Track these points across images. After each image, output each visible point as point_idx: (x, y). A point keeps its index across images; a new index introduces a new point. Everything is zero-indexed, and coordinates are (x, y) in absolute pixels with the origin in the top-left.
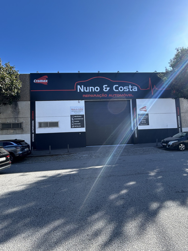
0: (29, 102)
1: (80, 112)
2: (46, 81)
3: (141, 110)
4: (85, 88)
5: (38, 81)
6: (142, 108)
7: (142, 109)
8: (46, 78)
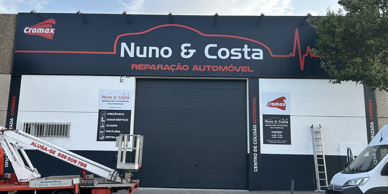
0: (9, 76)
1: (122, 103)
2: (50, 30)
3: (271, 106)
4: (138, 48)
5: (34, 31)
6: (275, 101)
7: (273, 104)
8: (52, 25)
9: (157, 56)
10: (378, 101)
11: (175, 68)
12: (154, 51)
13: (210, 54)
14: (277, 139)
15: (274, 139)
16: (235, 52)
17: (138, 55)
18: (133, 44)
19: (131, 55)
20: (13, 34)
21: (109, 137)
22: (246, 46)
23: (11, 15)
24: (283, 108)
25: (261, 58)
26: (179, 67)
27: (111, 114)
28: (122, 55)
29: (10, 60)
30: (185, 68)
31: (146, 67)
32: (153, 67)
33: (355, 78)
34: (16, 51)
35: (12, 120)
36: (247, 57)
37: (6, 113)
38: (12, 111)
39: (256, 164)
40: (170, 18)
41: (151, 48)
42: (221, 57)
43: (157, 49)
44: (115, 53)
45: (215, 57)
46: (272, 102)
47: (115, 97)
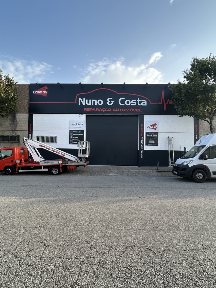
0: (28, 115)
1: (80, 127)
2: (45, 92)
3: (150, 128)
4: (87, 100)
5: (38, 92)
6: (151, 126)
7: (151, 127)
8: (46, 89)
9: (96, 104)
10: (200, 125)
11: (105, 110)
12: (94, 102)
13: (121, 103)
14: (152, 143)
15: (151, 143)
16: (133, 102)
17: (87, 104)
18: (84, 99)
19: (84, 104)
20: (28, 94)
21: (74, 143)
22: (138, 99)
23: (27, 85)
24: (155, 129)
25: (146, 105)
26: (106, 110)
27: (75, 132)
28: (79, 104)
29: (27, 107)
30: (109, 110)
31: (91, 109)
32: (94, 110)
33: (190, 115)
34: (30, 103)
35: (30, 135)
36: (139, 104)
37: (27, 132)
38: (30, 131)
39: (142, 155)
40: (102, 85)
41: (93, 100)
42: (127, 104)
43: (96, 101)
44: (76, 103)
45: (124, 105)
46: (150, 126)
47: (77, 124)
